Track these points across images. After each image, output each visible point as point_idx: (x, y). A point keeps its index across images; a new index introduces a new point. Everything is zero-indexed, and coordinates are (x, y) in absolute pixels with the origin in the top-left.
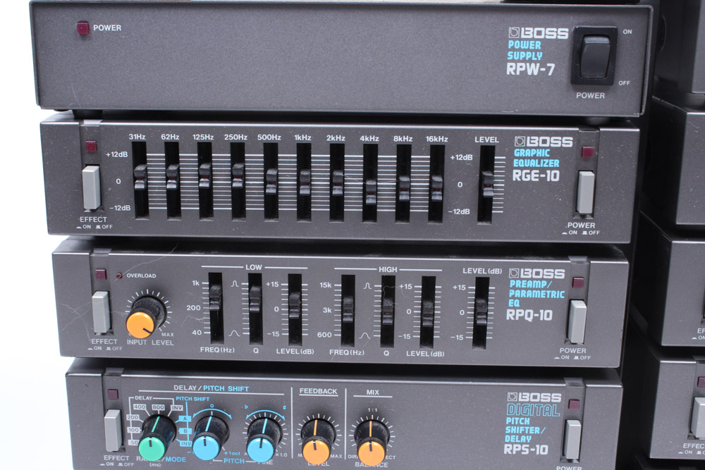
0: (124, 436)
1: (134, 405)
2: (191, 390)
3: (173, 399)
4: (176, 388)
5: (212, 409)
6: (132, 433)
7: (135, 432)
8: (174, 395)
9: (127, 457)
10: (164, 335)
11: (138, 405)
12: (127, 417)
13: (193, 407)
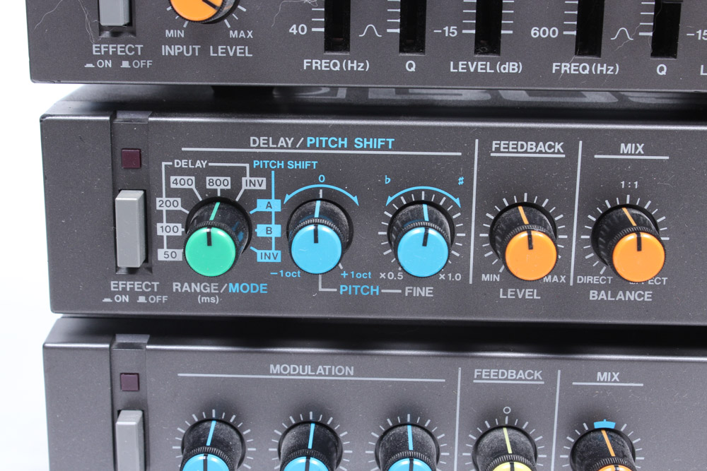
0: (150, 241)
1: (172, 178)
2: (282, 147)
3: (247, 166)
4: (255, 142)
5: (322, 185)
6: (165, 235)
7: (172, 234)
8: (249, 158)
9: (156, 284)
10: (234, 34)
11: (179, 178)
12: (158, 204)
13: (286, 181)
